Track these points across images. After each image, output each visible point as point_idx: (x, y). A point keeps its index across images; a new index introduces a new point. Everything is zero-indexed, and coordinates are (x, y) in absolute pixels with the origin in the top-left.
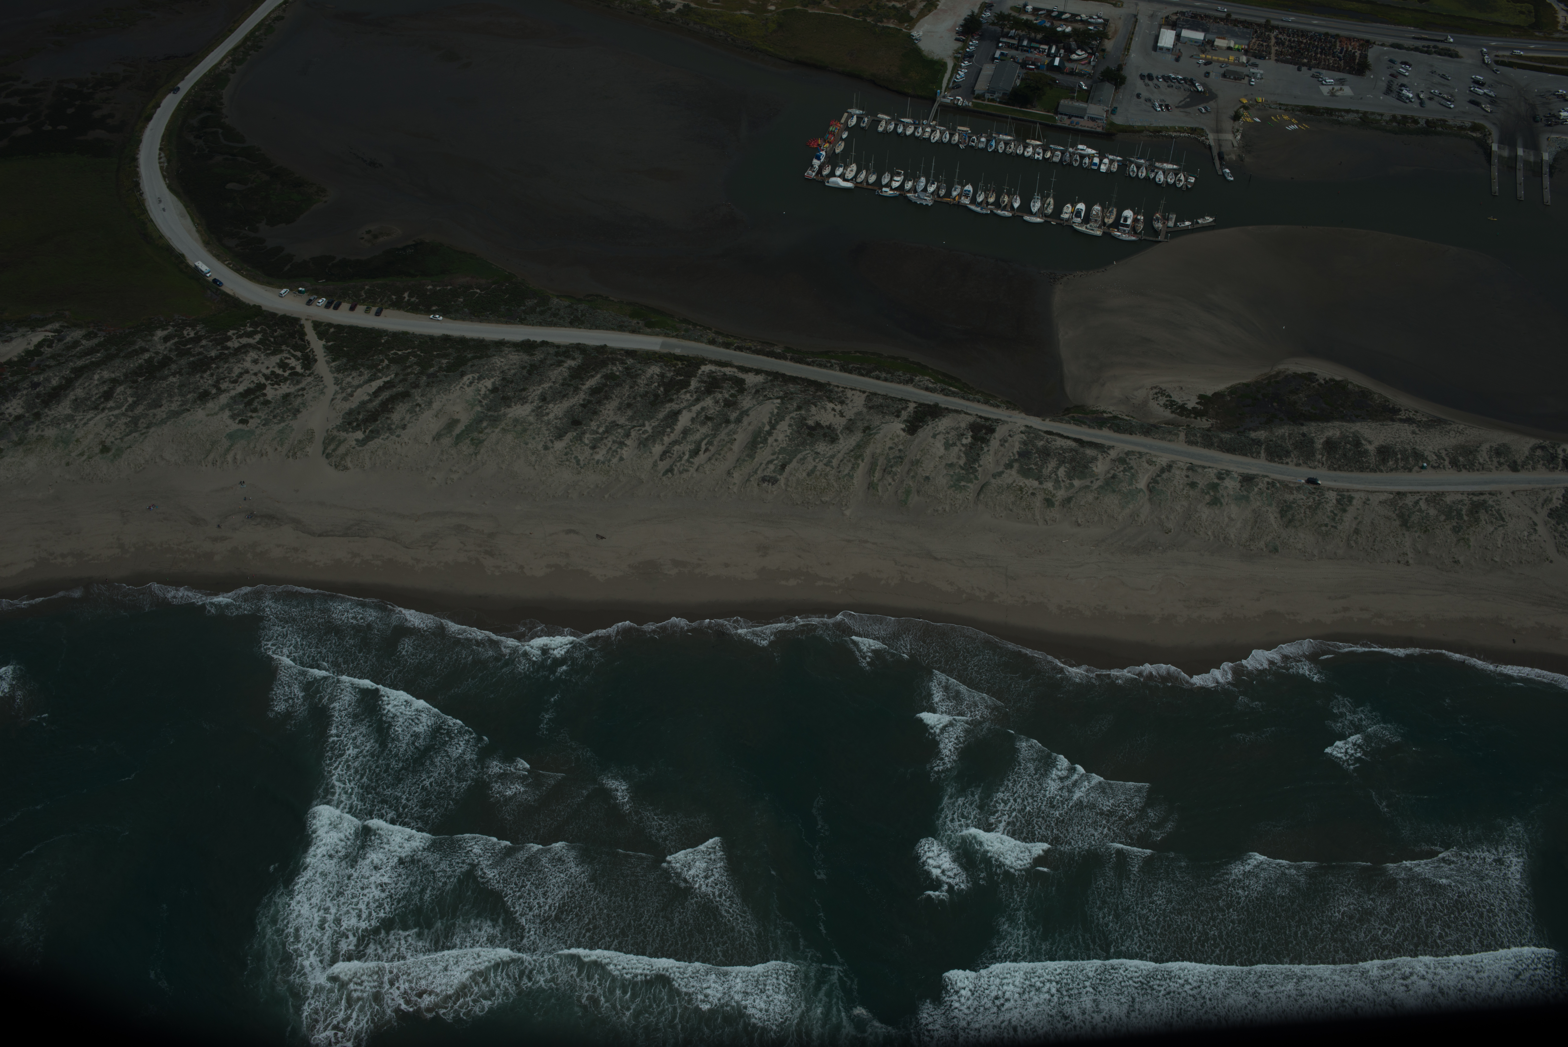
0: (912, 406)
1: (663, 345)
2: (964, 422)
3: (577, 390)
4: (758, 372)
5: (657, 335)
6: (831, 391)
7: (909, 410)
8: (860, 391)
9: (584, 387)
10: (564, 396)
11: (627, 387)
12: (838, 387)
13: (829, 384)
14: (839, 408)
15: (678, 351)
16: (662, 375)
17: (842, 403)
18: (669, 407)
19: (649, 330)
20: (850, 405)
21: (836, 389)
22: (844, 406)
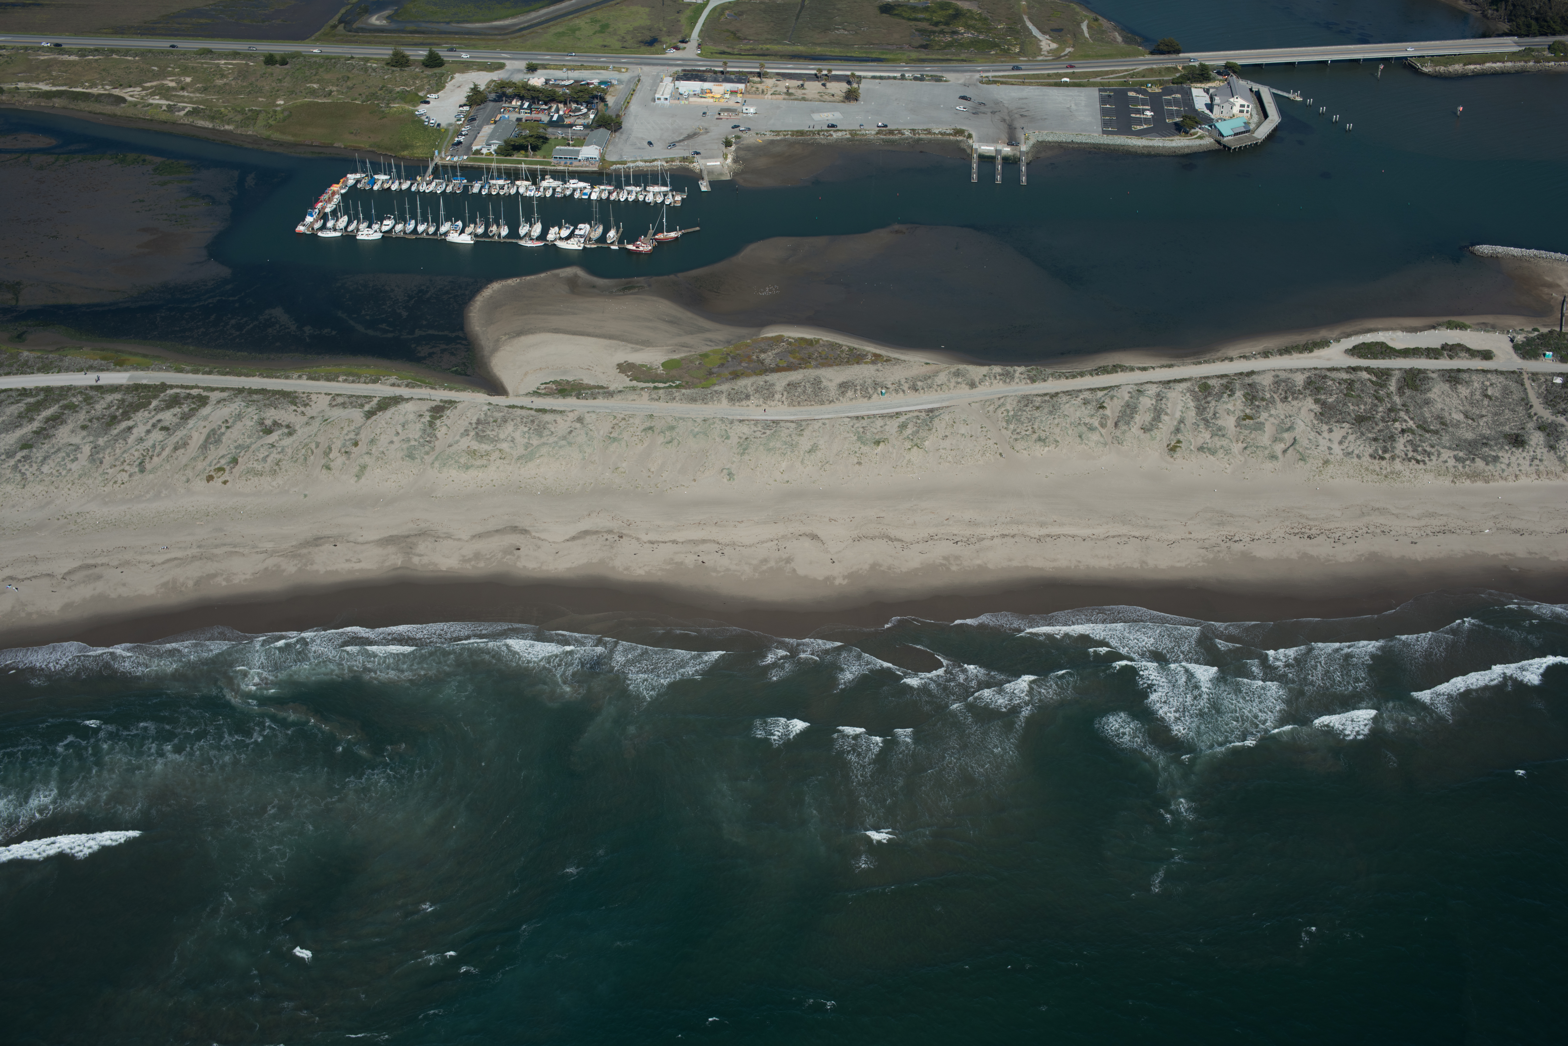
0: (375, 401)
1: (130, 378)
2: (425, 407)
3: (31, 420)
4: (223, 390)
5: (126, 371)
6: (297, 397)
7: (372, 403)
8: (326, 394)
9: (39, 417)
10: (17, 427)
11: (84, 412)
12: (304, 393)
13: (295, 392)
14: (302, 409)
15: (145, 382)
16: (123, 401)
17: (306, 405)
18: (124, 424)
19: (118, 368)
20: (314, 406)
21: (302, 395)
22: (308, 407)
